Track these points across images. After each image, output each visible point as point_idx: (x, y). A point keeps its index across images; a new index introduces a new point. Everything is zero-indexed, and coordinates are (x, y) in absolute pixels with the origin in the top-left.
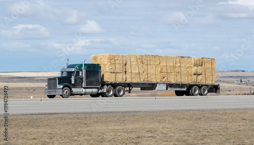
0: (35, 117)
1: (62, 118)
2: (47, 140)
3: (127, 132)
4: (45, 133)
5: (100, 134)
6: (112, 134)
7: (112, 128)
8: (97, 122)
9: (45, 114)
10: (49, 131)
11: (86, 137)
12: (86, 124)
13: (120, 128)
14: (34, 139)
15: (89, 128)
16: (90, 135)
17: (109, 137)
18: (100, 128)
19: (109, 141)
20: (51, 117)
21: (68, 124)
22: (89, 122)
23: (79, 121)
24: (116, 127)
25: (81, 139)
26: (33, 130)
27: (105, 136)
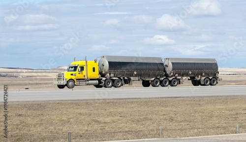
0: (164, 99)
1: (183, 100)
2: (173, 116)
3: (229, 110)
4: (171, 111)
5: (210, 112)
6: (218, 111)
7: (219, 107)
8: (208, 103)
9: (172, 97)
10: (174, 110)
11: (200, 114)
12: (200, 105)
13: (224, 107)
14: (164, 115)
15: (202, 108)
16: (203, 113)
17: (216, 113)
18: (210, 107)
19: (216, 116)
20: (175, 99)
21: (187, 104)
22: (202, 103)
23: (195, 102)
24: (221, 107)
25: (197, 115)
26: (163, 108)
27: (214, 113)
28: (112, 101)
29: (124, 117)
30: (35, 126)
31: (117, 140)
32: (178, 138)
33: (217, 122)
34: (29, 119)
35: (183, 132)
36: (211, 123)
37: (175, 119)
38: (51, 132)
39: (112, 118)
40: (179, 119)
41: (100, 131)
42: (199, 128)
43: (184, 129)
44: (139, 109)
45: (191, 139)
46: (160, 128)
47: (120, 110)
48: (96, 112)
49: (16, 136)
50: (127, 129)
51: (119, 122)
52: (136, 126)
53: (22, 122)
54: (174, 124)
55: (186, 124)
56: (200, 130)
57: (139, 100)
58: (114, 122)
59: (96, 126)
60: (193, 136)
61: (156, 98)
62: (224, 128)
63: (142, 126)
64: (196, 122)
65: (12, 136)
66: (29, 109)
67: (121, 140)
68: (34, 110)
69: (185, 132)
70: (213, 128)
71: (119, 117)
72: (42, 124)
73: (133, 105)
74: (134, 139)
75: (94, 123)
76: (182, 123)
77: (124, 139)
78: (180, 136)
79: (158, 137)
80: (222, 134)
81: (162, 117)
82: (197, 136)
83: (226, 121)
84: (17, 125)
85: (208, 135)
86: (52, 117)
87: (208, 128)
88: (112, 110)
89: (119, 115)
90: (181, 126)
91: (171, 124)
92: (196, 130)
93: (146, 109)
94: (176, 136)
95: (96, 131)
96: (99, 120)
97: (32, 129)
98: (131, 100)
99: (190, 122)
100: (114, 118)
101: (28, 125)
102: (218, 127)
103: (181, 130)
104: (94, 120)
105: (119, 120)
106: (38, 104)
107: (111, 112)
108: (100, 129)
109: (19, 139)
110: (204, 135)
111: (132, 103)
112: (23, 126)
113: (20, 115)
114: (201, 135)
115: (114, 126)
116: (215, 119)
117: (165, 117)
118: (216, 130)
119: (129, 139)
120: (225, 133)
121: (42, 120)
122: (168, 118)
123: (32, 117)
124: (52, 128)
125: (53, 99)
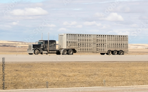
28: (74, 63)
29: (81, 73)
30: (26, 77)
31: (76, 87)
32: (114, 86)
33: (139, 77)
34: (23, 73)
35: (117, 83)
36: (135, 78)
37: (113, 75)
38: (36, 81)
39: (74, 73)
40: (115, 75)
41: (66, 81)
42: (128, 81)
43: (118, 81)
44: (91, 68)
45: (122, 87)
46: (104, 80)
47: (79, 68)
48: (64, 69)
49: (14, 83)
50: (83, 81)
51: (78, 76)
52: (89, 79)
53: (18, 75)
54: (112, 78)
55: (119, 78)
56: (128, 82)
57: (91, 63)
58: (75, 76)
59: (63, 78)
60: (123, 86)
61: (101, 62)
62: (143, 81)
63: (92, 79)
64: (126, 77)
65: (12, 83)
66: (23, 67)
67: (79, 87)
68: (26, 67)
69: (119, 83)
70: (136, 81)
71: (78, 73)
72: (30, 76)
73: (87, 66)
74: (87, 87)
75: (62, 76)
76: (117, 78)
77: (81, 87)
78: (116, 85)
79: (102, 86)
80: (141, 85)
81: (104, 73)
82: (126, 85)
83: (144, 77)
84: (15, 76)
85: (133, 85)
86: (36, 72)
87: (133, 81)
88: (74, 69)
89: (78, 72)
90: (117, 79)
91: (110, 78)
92: (125, 82)
93: (95, 68)
94: (113, 86)
95: (64, 81)
96: (65, 74)
97: (24, 79)
98: (86, 62)
99: (122, 77)
100: (75, 74)
101: (22, 77)
102: (139, 81)
103: (116, 82)
104: (62, 75)
105: (78, 75)
106: (28, 64)
107: (73, 70)
108: (66, 80)
109: (16, 85)
110: (130, 85)
111: (86, 64)
112: (19, 77)
113: (17, 70)
114: (129, 85)
115: (75, 79)
116: (138, 75)
117: (106, 73)
118: (138, 82)
119: (84, 87)
120: (143, 84)
121: (30, 74)
122: (108, 74)
123: (24, 72)
124: (37, 79)
125: (37, 61)
